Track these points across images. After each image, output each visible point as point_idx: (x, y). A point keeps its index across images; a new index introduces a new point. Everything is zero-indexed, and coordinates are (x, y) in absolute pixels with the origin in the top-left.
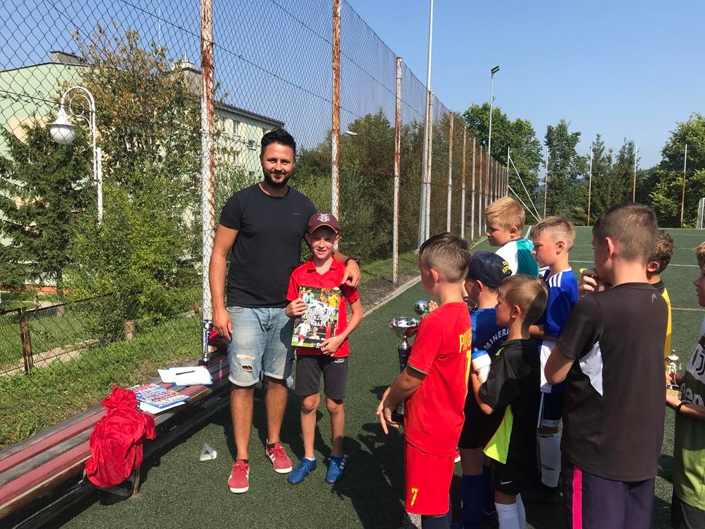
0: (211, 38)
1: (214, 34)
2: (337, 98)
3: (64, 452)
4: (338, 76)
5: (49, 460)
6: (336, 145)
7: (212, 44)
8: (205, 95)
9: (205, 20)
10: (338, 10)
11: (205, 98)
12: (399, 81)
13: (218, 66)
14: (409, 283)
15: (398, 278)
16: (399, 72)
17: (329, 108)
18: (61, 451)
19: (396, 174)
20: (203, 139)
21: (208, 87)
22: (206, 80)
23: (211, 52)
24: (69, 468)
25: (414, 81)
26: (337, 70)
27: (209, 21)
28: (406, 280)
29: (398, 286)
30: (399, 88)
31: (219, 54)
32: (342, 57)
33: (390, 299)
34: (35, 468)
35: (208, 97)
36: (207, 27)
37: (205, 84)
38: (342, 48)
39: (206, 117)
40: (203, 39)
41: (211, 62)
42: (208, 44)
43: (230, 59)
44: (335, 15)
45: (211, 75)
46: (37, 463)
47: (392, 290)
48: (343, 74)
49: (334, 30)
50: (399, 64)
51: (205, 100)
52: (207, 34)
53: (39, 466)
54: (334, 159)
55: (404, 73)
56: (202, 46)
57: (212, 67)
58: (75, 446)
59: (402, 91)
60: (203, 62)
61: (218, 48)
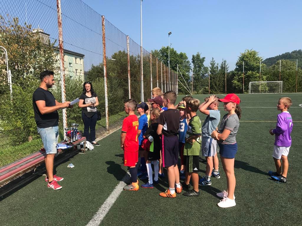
2: (105, 53)
10: (104, 23)
12: (128, 44)
16: (128, 41)
17: (102, 57)
19: (129, 78)
23: (62, 45)
26: (104, 44)
30: (128, 47)
31: (65, 45)
32: (106, 39)
35: (62, 59)
36: (61, 37)
37: (61, 54)
38: (106, 36)
41: (63, 48)
42: (61, 42)
44: (103, 25)
48: (107, 45)
49: (103, 30)
50: (128, 38)
53: (27, 163)
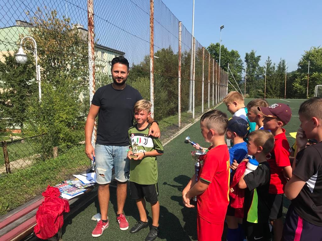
0: (92, 12)
1: (94, 9)
2: (152, 41)
3: (22, 223)
4: (152, 30)
5: (15, 227)
6: (152, 63)
7: (93, 15)
8: (90, 40)
9: (89, 3)
11: (90, 41)
12: (180, 32)
13: (96, 25)
14: (186, 127)
15: (181, 125)
16: (180, 28)
17: (148, 46)
18: (22, 222)
19: (180, 76)
20: (90, 62)
21: (91, 36)
22: (91, 32)
23: (92, 19)
24: (26, 231)
25: (187, 33)
26: (152, 27)
27: (91, 3)
28: (184, 126)
29: (181, 128)
31: (97, 19)
32: (154, 21)
33: (178, 135)
34: (8, 232)
35: (91, 41)
36: (91, 6)
37: (90, 34)
39: (90, 50)
40: (89, 12)
41: (93, 24)
42: (91, 14)
43: (102, 22)
44: (151, 1)
45: (93, 30)
46: (9, 229)
47: (178, 130)
48: (155, 29)
49: (151, 8)
50: (180, 24)
51: (90, 42)
52: (90, 10)
53: (10, 231)
54: (151, 70)
55: (183, 29)
56: (88, 16)
57: (93, 26)
58: (28, 219)
59: (182, 38)
60: (89, 23)
61: (96, 17)
